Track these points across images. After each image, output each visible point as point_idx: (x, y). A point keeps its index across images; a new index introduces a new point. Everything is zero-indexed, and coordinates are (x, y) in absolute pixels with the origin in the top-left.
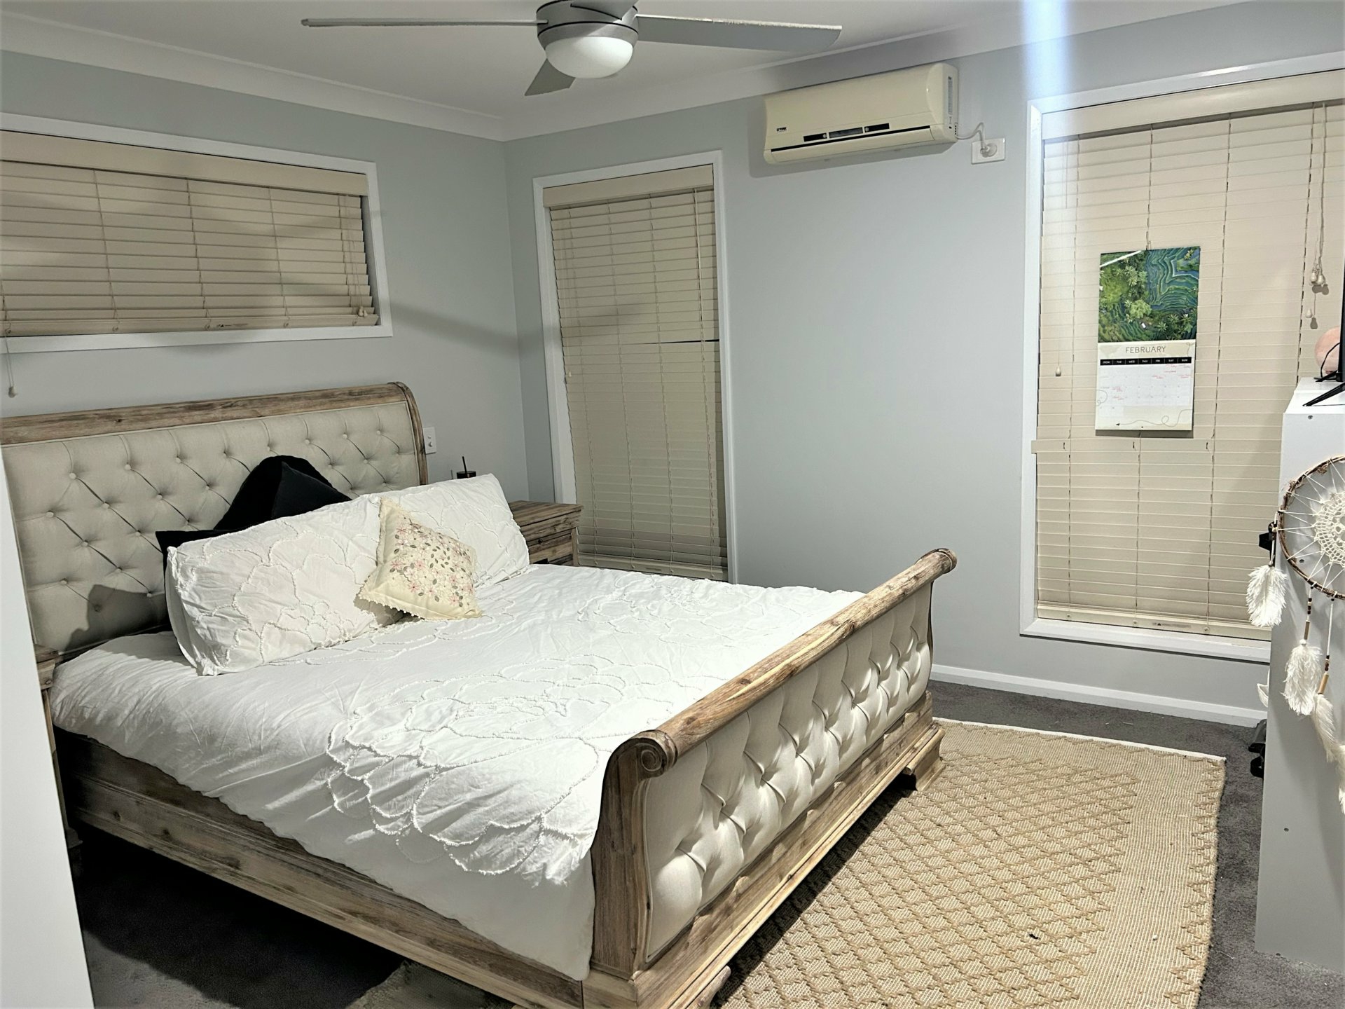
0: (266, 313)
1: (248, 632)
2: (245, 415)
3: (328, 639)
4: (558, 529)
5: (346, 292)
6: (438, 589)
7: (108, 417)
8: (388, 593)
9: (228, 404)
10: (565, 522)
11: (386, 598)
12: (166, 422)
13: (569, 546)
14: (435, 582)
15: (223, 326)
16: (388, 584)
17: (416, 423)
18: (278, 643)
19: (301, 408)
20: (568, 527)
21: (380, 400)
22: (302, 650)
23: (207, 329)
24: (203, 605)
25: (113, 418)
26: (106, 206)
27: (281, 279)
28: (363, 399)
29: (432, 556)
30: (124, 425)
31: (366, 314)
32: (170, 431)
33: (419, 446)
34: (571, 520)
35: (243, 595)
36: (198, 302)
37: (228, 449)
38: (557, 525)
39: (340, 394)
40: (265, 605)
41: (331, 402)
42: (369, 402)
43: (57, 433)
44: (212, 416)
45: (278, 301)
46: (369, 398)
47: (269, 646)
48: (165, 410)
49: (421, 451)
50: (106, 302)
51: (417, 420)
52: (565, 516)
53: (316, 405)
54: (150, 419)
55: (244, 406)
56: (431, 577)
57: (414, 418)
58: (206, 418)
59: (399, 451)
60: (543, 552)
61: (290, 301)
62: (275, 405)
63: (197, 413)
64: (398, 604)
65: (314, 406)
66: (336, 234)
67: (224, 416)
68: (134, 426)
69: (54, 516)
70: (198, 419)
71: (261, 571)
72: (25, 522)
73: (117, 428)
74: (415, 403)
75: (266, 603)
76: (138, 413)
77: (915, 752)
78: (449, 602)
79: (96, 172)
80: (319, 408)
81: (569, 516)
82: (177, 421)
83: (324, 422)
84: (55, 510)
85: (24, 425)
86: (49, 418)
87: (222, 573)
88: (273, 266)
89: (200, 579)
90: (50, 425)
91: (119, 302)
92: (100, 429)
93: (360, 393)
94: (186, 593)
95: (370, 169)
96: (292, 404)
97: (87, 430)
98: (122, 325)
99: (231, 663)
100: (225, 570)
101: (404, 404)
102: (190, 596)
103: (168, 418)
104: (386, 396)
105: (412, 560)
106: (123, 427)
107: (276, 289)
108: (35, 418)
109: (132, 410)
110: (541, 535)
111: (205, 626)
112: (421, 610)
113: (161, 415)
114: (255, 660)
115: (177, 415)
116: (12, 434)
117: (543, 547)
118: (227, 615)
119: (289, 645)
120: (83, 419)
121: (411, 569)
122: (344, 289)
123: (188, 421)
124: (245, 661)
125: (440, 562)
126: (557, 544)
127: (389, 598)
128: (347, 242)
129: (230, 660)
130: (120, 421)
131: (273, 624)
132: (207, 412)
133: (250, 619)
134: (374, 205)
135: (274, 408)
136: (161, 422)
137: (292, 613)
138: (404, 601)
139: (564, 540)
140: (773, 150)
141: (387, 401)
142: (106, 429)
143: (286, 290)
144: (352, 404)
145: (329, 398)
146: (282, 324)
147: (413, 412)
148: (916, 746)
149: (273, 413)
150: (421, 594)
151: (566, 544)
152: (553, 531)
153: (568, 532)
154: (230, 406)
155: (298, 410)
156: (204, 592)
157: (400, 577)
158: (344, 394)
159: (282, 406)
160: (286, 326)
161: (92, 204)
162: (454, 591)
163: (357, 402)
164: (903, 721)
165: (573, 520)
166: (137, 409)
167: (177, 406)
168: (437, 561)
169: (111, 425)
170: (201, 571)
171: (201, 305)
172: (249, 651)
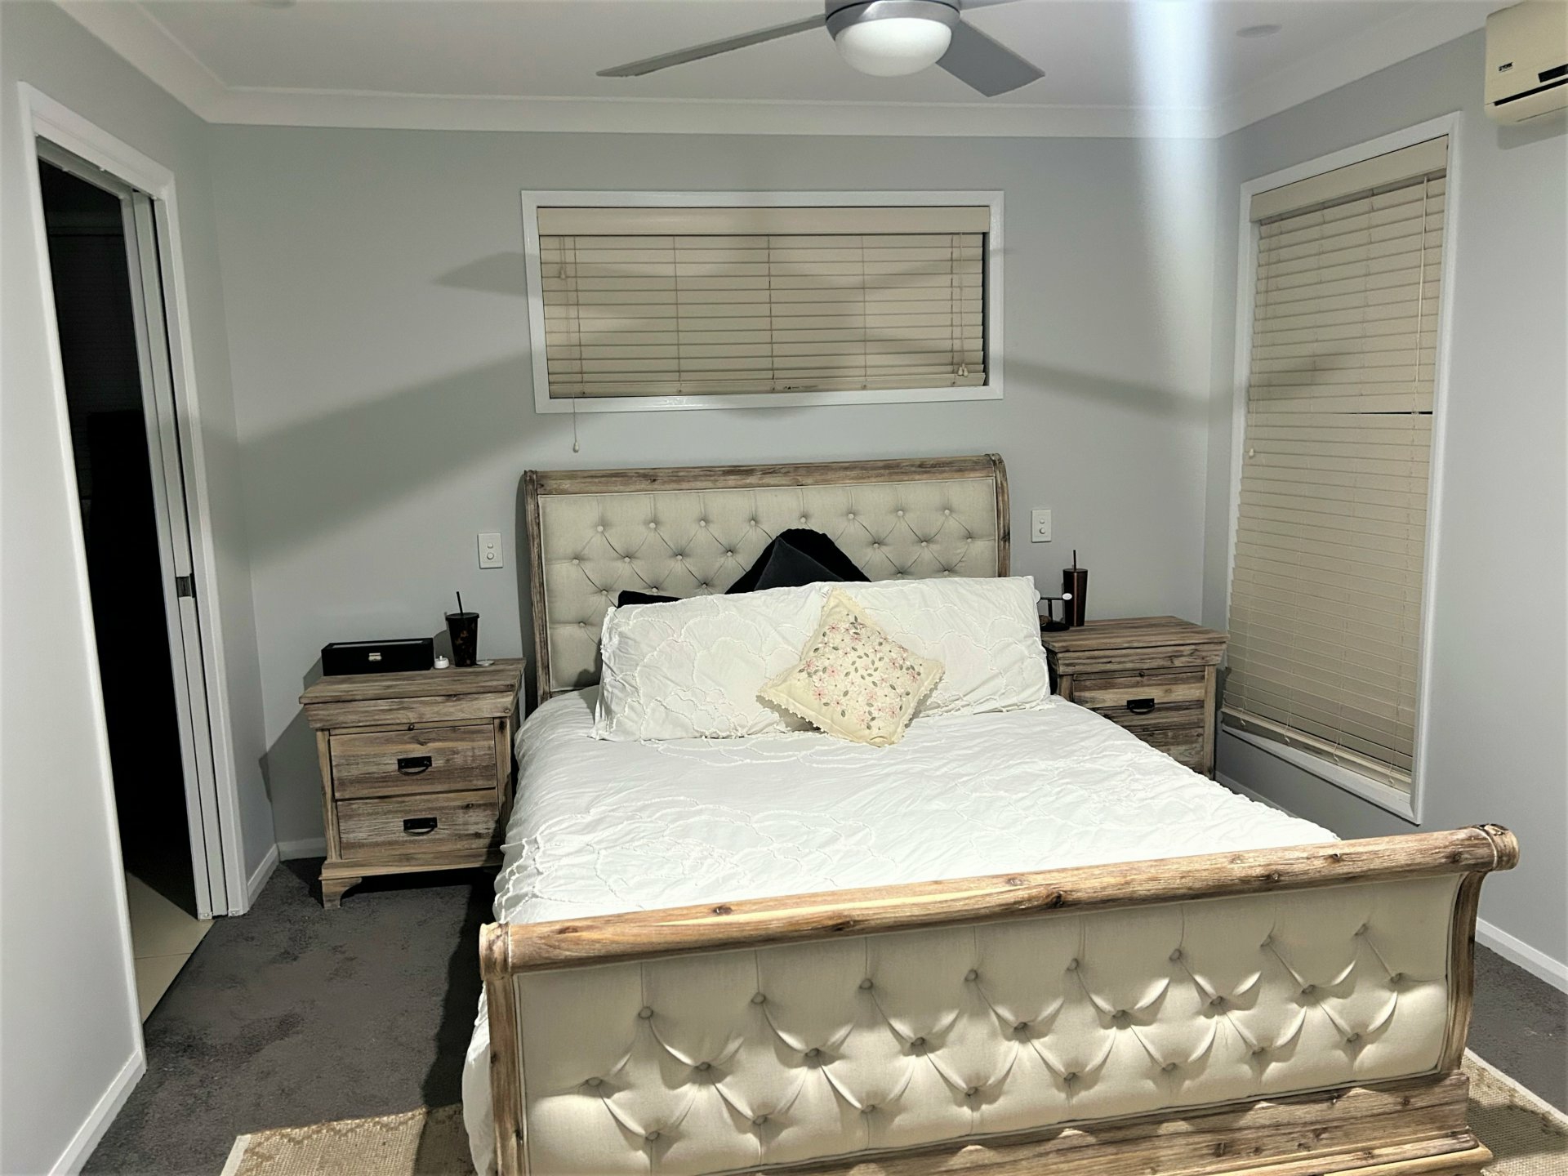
0: (840, 374)
1: (636, 704)
2: (784, 482)
3: (713, 730)
4: (1178, 663)
5: (949, 348)
6: (848, 702)
7: (645, 476)
8: (790, 695)
9: (770, 470)
10: (1191, 654)
11: (787, 700)
12: (699, 484)
13: (1200, 688)
14: (846, 693)
15: (790, 388)
16: (791, 685)
17: (1001, 504)
18: (661, 721)
19: (852, 479)
20: (1199, 662)
21: (956, 475)
22: (684, 735)
23: (773, 391)
24: (615, 669)
25: (650, 477)
26: (682, 270)
27: (865, 335)
28: (934, 473)
29: (854, 663)
30: (656, 485)
31: (966, 374)
32: (700, 494)
33: (1002, 531)
34: (1204, 654)
35: (645, 666)
36: (766, 363)
37: (756, 515)
38: (1176, 656)
39: (907, 466)
40: (660, 680)
41: (890, 474)
42: (941, 476)
43: (594, 488)
44: (748, 481)
45: (859, 360)
46: (944, 472)
47: (651, 722)
48: (702, 473)
49: (1004, 537)
50: (673, 365)
51: (1003, 500)
52: (1193, 647)
53: (872, 476)
54: (684, 481)
55: (786, 473)
56: (842, 688)
57: (1000, 498)
58: (740, 483)
59: (970, 536)
60: (1146, 689)
61: (872, 360)
62: (822, 474)
63: (733, 477)
64: (799, 710)
65: (869, 477)
66: (945, 280)
67: (760, 482)
68: (667, 486)
69: (578, 564)
70: (731, 483)
71: (669, 645)
72: (552, 566)
73: (650, 487)
74: (1006, 480)
75: (662, 679)
76: (675, 474)
77: (1365, 1159)
78: (856, 721)
79: (676, 238)
80: (875, 480)
81: (1198, 647)
82: (710, 484)
83: (875, 497)
84: (578, 557)
85: (570, 479)
86: (593, 473)
87: (635, 641)
88: (858, 322)
89: (620, 642)
90: (590, 480)
91: (685, 364)
92: (633, 488)
93: (934, 466)
94: (607, 654)
95: (996, 201)
96: (842, 474)
97: (622, 488)
98: (685, 387)
99: (615, 730)
100: (638, 639)
101: (991, 481)
102: (609, 659)
103: (701, 480)
104: (966, 470)
105: (827, 663)
106: (656, 487)
107: (858, 348)
108: (579, 473)
109: (670, 471)
110: (1146, 666)
111: (610, 689)
112: (825, 723)
113: (696, 478)
114: (633, 734)
115: (712, 478)
116: (555, 486)
117: (1146, 682)
118: (627, 683)
119: (671, 726)
120: (622, 476)
121: (821, 673)
122: (947, 345)
123: (720, 485)
124: (626, 732)
125: (861, 672)
126: (1176, 681)
127: (791, 700)
128: (958, 289)
129: (614, 728)
130: (654, 480)
131: (660, 702)
132: (744, 477)
133: (641, 692)
134: (994, 243)
135: (819, 478)
136: (693, 485)
137: (681, 694)
138: (806, 706)
139: (1188, 678)
140: (1497, 103)
141: (967, 476)
142: (638, 487)
143: (871, 347)
144: (917, 477)
145: (892, 469)
146: (860, 386)
147: (1000, 490)
148: (1377, 1152)
149: (816, 483)
150: (826, 704)
151: (1193, 685)
152: (1167, 663)
153: (1199, 669)
154: (771, 473)
155: (848, 481)
156: (619, 656)
157: (807, 681)
158: (912, 466)
159: (830, 475)
160: (864, 388)
161: (668, 270)
162: (867, 709)
163: (925, 476)
164: (1339, 1097)
165: (1209, 653)
166: (676, 470)
167: (718, 469)
168: (856, 670)
169: (645, 484)
170: (621, 635)
171: (770, 366)
172: (631, 723)
